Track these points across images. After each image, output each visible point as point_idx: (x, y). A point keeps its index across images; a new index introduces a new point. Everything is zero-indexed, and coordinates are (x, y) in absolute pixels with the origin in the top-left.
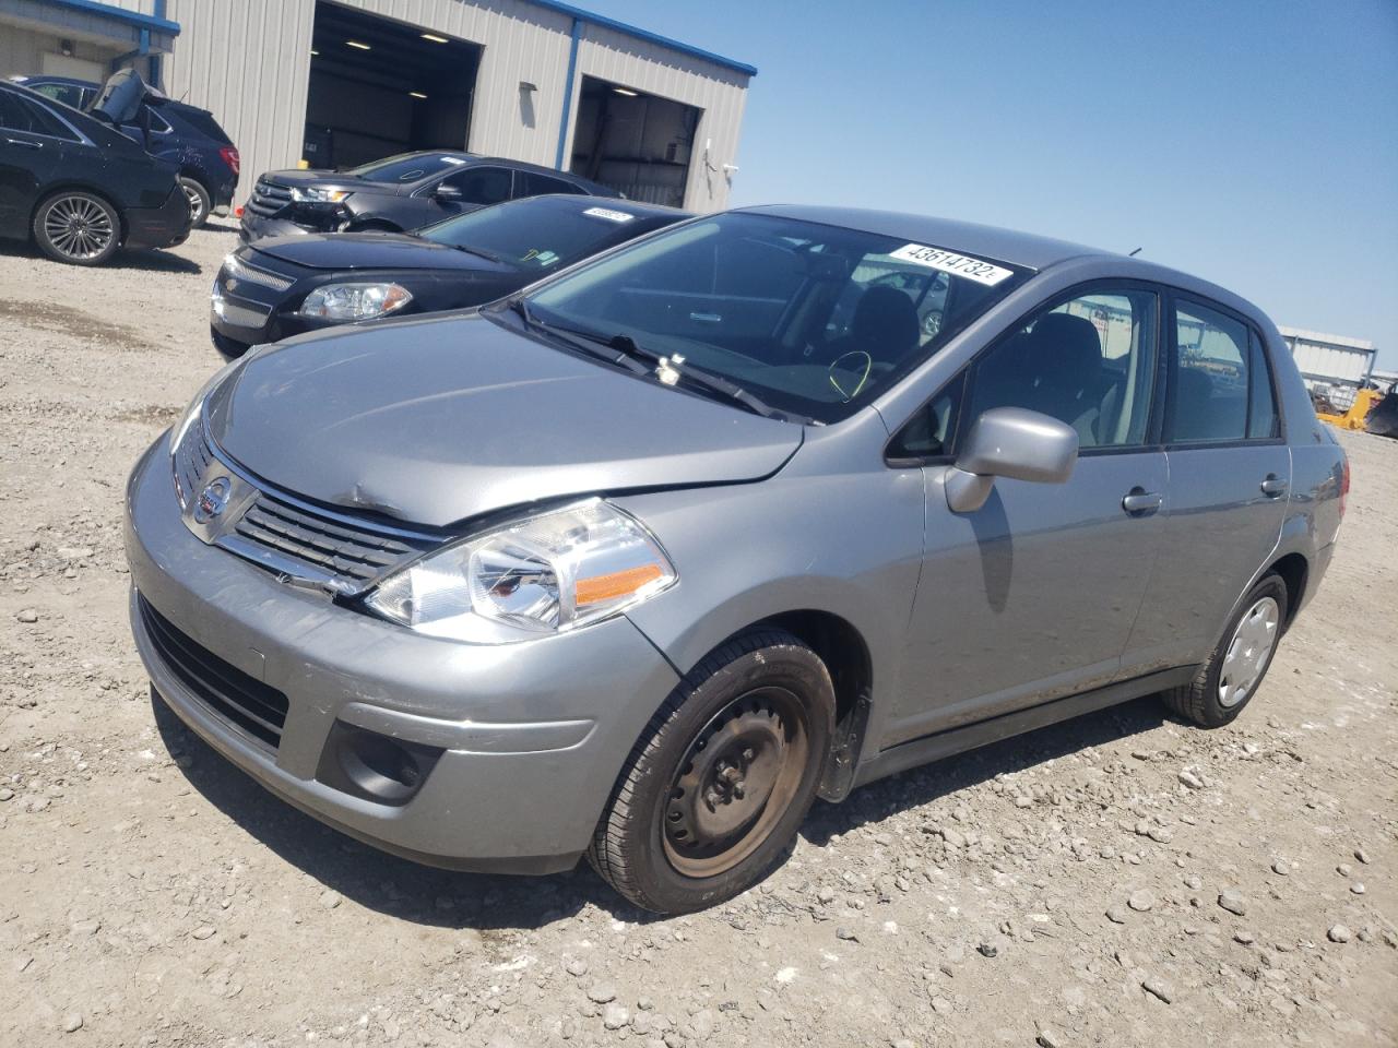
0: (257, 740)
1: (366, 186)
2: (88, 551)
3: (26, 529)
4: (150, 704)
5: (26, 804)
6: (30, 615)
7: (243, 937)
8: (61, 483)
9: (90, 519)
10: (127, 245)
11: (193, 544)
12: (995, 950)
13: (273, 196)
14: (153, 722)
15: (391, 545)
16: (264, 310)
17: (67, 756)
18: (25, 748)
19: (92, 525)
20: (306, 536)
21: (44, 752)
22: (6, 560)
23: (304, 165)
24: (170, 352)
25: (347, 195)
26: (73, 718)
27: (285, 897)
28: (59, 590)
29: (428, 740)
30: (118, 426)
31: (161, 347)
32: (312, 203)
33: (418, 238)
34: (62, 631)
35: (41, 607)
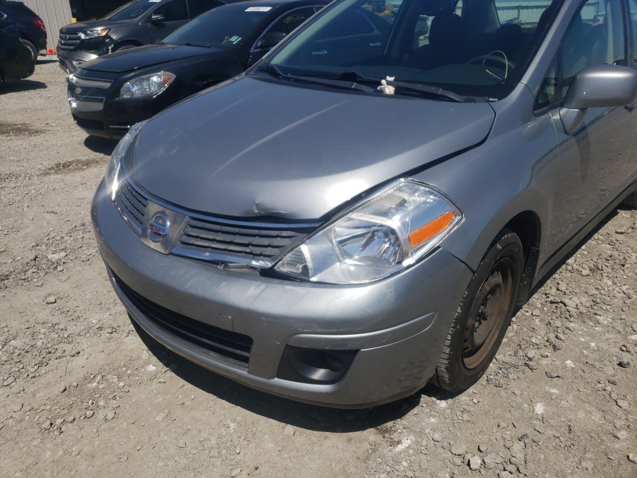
0: (230, 360)
1: (115, 24)
2: (63, 254)
3: (26, 249)
4: (138, 336)
5: (103, 417)
6: (52, 299)
7: (257, 468)
8: (31, 218)
9: (56, 235)
10: (6, 81)
11: (157, 256)
12: (628, 364)
13: (70, 39)
14: (144, 347)
15: (284, 233)
16: (100, 101)
17: (111, 380)
18: (86, 381)
19: (58, 238)
20: (228, 238)
21: (97, 381)
22: (24, 270)
23: (74, 20)
24: (52, 132)
25: (107, 31)
26: (102, 356)
27: (266, 437)
28: (58, 280)
29: (350, 347)
30: (46, 179)
31: (46, 131)
32: (92, 39)
33: (163, 44)
34: (71, 304)
35: (55, 293)
